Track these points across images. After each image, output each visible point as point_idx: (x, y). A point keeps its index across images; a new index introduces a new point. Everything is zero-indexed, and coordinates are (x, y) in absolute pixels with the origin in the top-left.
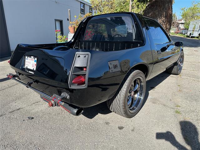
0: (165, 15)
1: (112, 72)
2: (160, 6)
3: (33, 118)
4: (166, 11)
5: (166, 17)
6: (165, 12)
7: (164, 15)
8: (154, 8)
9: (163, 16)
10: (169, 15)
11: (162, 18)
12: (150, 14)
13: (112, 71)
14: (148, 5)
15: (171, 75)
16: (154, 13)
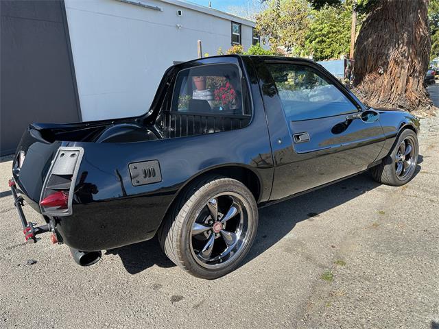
0: (409, 39)
1: (138, 184)
2: (393, 20)
3: (35, 262)
4: (410, 29)
5: (409, 44)
6: (409, 32)
7: (406, 40)
8: (380, 25)
9: (403, 43)
10: (419, 39)
11: (401, 45)
12: (370, 40)
13: (138, 182)
14: (367, 20)
15: (382, 186)
16: (380, 37)
